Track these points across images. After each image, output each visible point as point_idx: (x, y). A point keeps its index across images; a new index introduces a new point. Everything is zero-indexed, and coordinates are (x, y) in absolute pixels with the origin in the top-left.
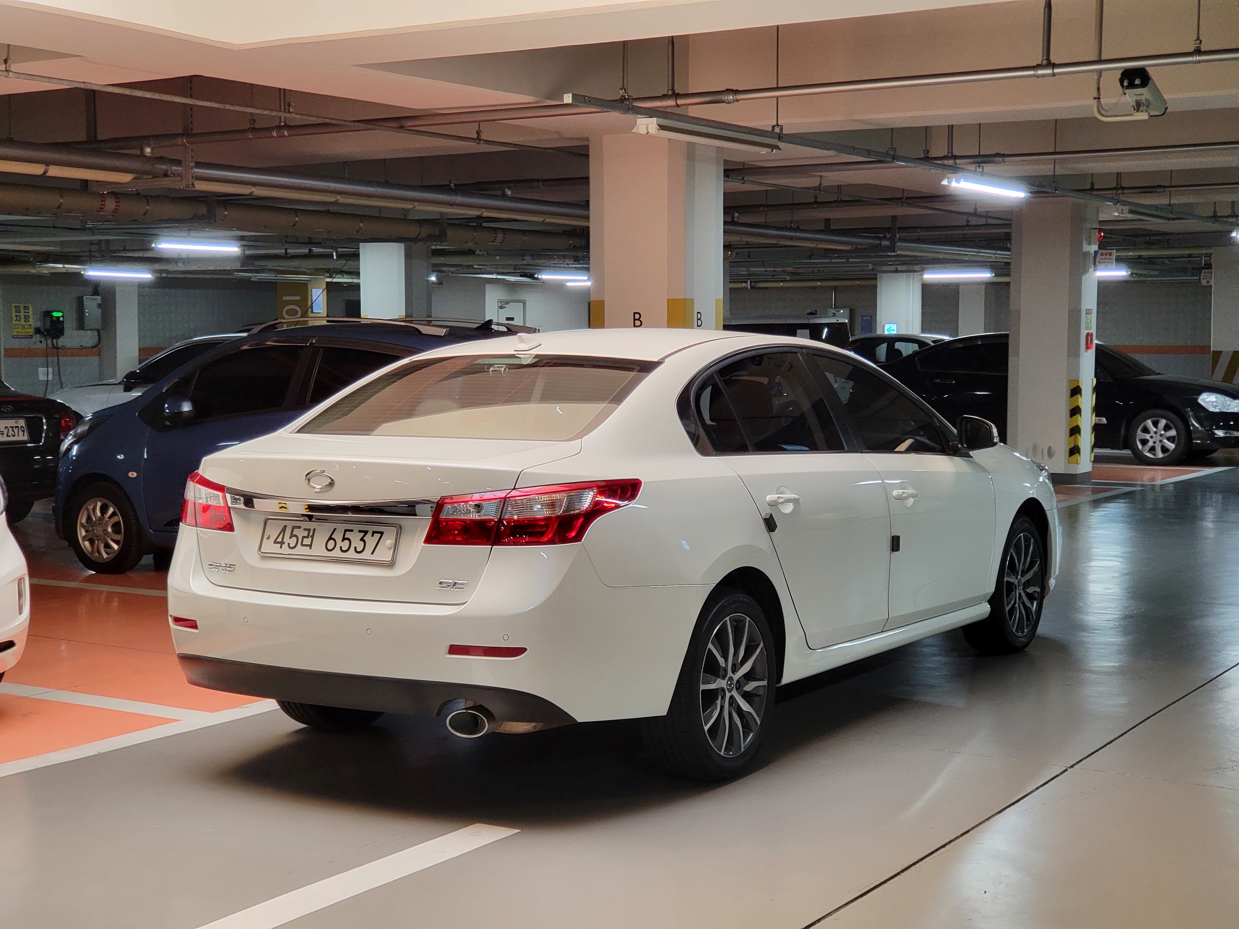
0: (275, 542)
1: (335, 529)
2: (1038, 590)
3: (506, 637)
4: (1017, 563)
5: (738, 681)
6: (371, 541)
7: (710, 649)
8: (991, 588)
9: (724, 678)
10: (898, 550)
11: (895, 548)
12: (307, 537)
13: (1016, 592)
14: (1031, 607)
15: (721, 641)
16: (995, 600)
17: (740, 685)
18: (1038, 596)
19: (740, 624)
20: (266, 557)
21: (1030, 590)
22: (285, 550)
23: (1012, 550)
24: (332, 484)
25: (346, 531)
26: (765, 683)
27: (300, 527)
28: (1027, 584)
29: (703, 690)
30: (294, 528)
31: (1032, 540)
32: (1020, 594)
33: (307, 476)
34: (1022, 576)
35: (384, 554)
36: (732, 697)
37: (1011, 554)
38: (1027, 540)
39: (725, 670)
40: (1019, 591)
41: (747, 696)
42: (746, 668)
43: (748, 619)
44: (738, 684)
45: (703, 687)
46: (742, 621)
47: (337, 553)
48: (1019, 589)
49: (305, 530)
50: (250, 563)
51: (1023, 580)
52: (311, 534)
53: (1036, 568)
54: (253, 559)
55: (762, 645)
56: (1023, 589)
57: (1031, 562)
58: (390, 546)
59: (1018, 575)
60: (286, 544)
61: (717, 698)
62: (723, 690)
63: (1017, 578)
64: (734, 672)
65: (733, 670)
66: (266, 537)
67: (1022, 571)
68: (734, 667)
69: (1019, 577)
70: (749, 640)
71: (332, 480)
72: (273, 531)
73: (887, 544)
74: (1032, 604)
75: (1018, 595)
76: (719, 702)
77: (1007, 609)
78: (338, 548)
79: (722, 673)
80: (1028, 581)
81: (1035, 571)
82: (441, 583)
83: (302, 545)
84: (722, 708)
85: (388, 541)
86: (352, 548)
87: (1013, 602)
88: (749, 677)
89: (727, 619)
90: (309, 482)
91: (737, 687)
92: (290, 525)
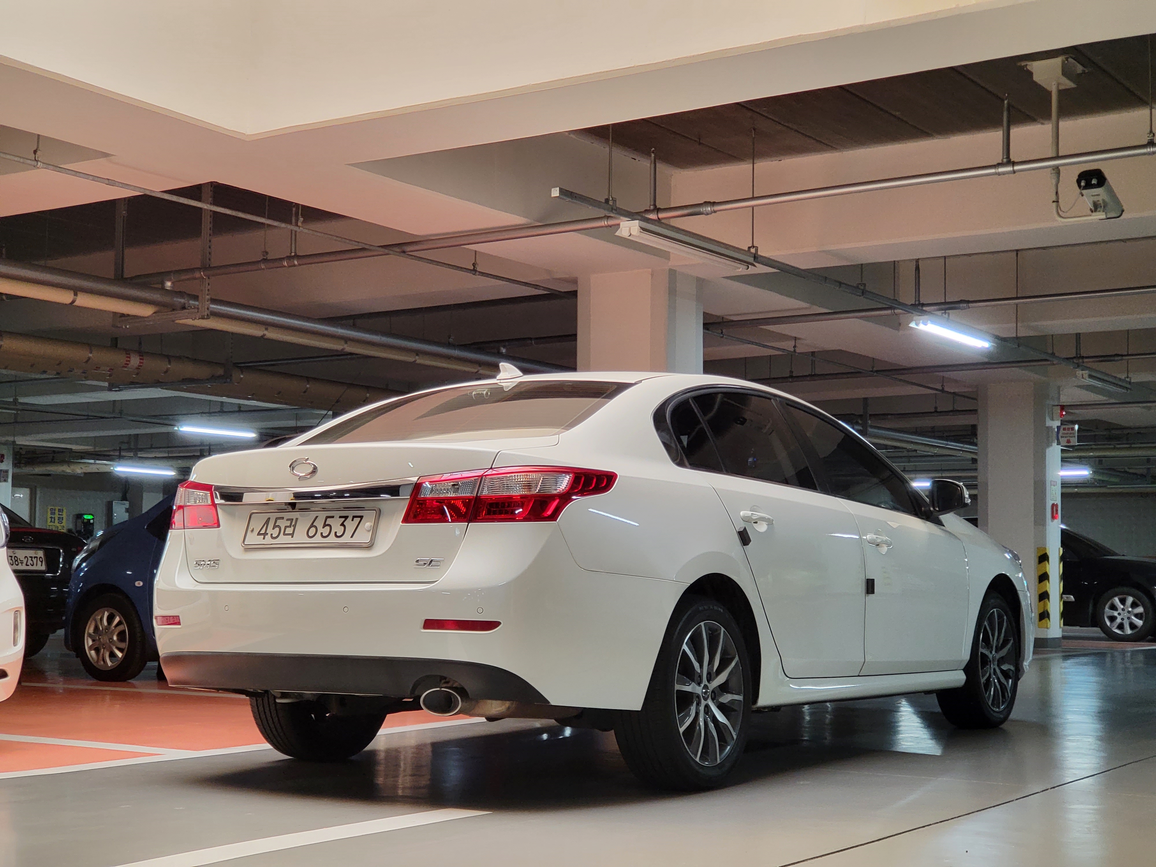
0: (259, 534)
1: (317, 517)
2: (1012, 668)
3: (480, 610)
4: (991, 636)
5: (713, 692)
6: (351, 525)
7: (684, 650)
8: (965, 655)
9: (699, 684)
10: (873, 592)
11: (870, 589)
12: (290, 526)
13: (990, 666)
14: (1006, 683)
15: (695, 643)
16: (970, 669)
17: (715, 694)
18: (1013, 673)
19: (716, 633)
20: (249, 549)
21: (1005, 667)
22: (268, 540)
23: (986, 623)
24: (315, 471)
25: (327, 517)
26: (740, 698)
27: (283, 518)
28: (1001, 661)
29: (677, 691)
30: (277, 519)
31: (1005, 617)
32: (994, 669)
33: (290, 466)
34: (996, 652)
35: (363, 536)
36: (707, 706)
37: (985, 626)
38: (1000, 617)
39: (700, 677)
40: (994, 666)
41: (722, 707)
42: (722, 678)
43: (723, 629)
44: (713, 694)
45: (677, 687)
46: (716, 630)
47: (318, 539)
48: (993, 665)
49: (288, 520)
50: (233, 555)
51: (998, 656)
52: (293, 523)
53: (1009, 646)
54: (236, 551)
55: (737, 658)
56: (998, 666)
57: (1003, 641)
58: (369, 529)
59: (992, 650)
60: (269, 535)
61: (692, 703)
62: (698, 697)
63: (991, 652)
64: (709, 680)
65: (708, 678)
66: (250, 529)
67: (996, 647)
68: (708, 676)
69: (993, 652)
70: (724, 653)
71: (314, 465)
72: (257, 524)
73: (862, 587)
74: (1008, 682)
75: (992, 670)
76: (693, 708)
77: (983, 680)
78: (319, 534)
79: (696, 677)
80: (1002, 658)
81: (1009, 650)
82: (417, 561)
83: (284, 534)
84: (697, 714)
85: (367, 524)
86: (333, 533)
87: (988, 675)
88: (724, 688)
89: (702, 624)
90: (293, 470)
91: (713, 696)
92: (273, 516)
